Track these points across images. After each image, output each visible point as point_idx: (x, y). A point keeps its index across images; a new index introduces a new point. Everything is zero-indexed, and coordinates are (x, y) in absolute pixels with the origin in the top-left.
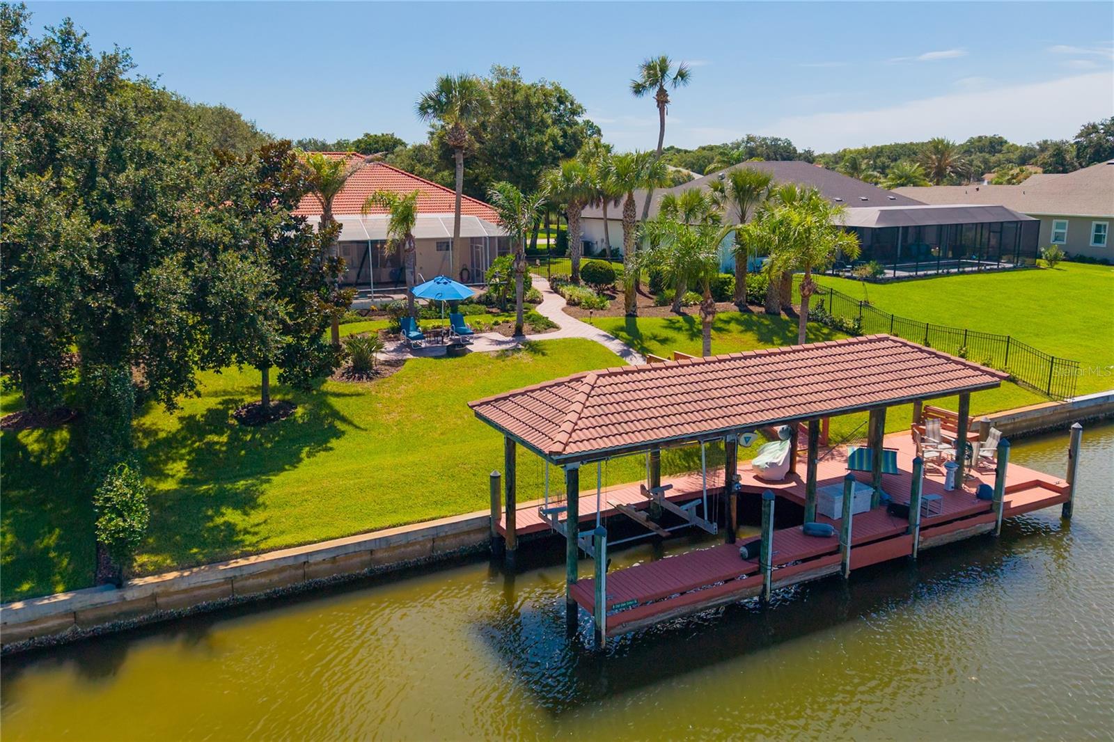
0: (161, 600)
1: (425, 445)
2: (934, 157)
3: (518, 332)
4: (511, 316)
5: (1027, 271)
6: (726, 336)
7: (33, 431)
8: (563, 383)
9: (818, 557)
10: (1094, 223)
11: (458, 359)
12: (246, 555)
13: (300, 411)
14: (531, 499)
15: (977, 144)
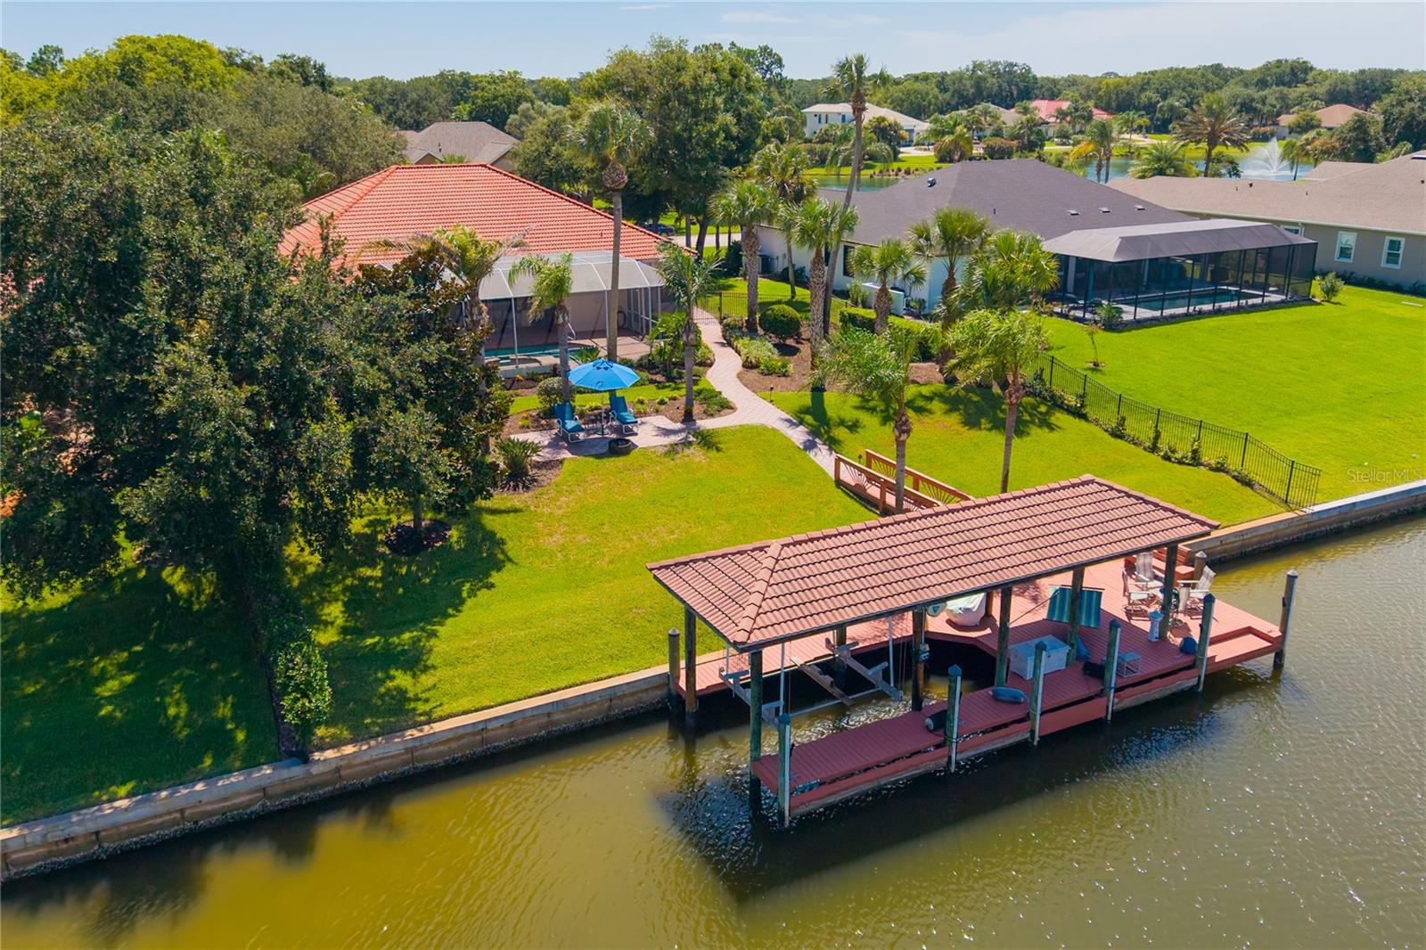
0: (344, 773)
1: (594, 579)
2: (1206, 120)
3: (688, 417)
4: (678, 389)
5: (1298, 309)
6: (926, 419)
7: (175, 569)
8: (746, 552)
9: (1005, 725)
10: (1388, 239)
11: (622, 458)
13: (454, 534)
14: (710, 650)
15: (1275, 70)
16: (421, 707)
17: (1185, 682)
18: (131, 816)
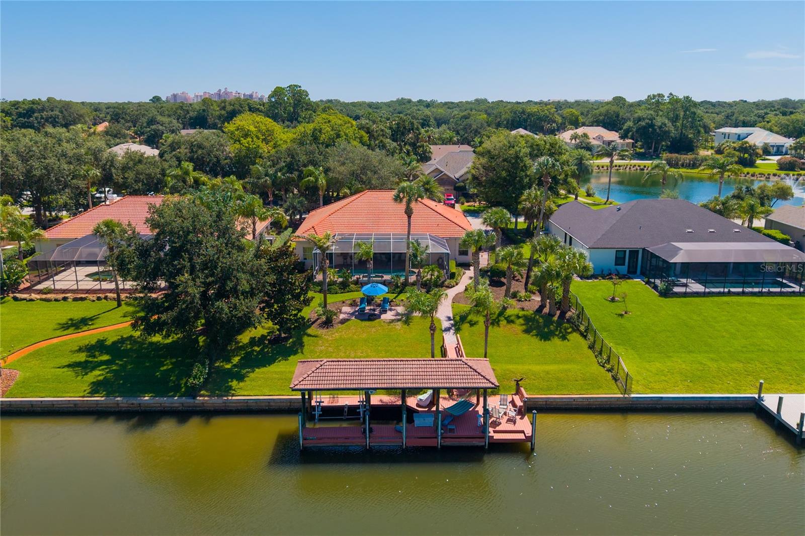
0: (205, 405)
6: (509, 326)
11: (370, 322)
12: (233, 395)
13: (291, 340)
16: (233, 392)
17: (476, 442)
18: (149, 402)
